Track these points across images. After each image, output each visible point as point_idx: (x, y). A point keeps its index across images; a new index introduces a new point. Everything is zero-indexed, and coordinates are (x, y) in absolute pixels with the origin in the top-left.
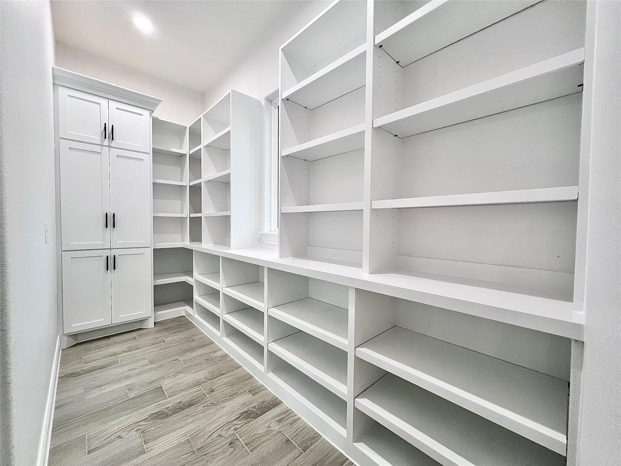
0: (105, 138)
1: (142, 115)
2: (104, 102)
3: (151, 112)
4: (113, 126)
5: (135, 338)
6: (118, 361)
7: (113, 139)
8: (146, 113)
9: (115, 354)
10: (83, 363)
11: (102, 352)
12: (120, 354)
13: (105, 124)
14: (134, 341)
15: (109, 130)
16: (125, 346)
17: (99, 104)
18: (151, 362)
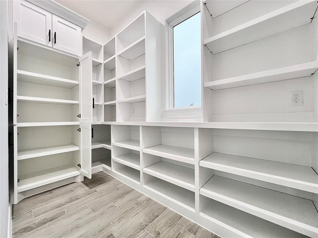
0: (50, 40)
1: (76, 30)
2: (49, 15)
3: (82, 29)
4: (55, 33)
5: (72, 190)
6: (65, 211)
7: (55, 42)
8: (79, 29)
9: (60, 206)
10: (34, 217)
11: (48, 205)
12: (64, 205)
13: (50, 30)
14: (72, 193)
15: (52, 36)
16: (66, 198)
17: (45, 15)
18: (94, 210)
